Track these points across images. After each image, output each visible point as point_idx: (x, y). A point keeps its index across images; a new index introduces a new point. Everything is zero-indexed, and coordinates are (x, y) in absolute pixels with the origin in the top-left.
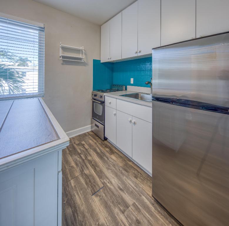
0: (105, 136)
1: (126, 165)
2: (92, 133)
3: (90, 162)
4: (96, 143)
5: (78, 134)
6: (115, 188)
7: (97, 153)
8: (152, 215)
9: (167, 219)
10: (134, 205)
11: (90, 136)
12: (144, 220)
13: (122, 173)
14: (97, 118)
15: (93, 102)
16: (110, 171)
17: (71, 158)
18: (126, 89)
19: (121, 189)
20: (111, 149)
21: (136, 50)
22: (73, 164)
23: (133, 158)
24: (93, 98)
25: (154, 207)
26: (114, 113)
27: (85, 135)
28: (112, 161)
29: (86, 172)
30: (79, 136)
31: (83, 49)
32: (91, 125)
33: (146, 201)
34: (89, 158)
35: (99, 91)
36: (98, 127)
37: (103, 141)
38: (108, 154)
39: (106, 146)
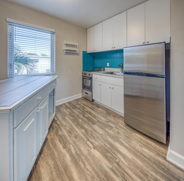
0: (93, 99)
1: (108, 112)
2: (83, 98)
3: (87, 112)
4: (87, 103)
5: (74, 99)
6: (104, 121)
7: (90, 108)
8: (125, 130)
9: (132, 131)
10: (115, 127)
11: (82, 99)
12: (121, 131)
13: (106, 116)
14: (87, 89)
15: (83, 78)
16: (99, 115)
17: (75, 110)
18: (104, 70)
19: (107, 122)
20: (97, 106)
21: (112, 46)
22: (77, 113)
23: (112, 108)
24: (83, 76)
25: (126, 127)
26: (99, 84)
27: (78, 99)
28: (100, 111)
29: (86, 116)
30: (75, 100)
31: (77, 44)
32: (82, 94)
33: (121, 125)
34: (86, 110)
35: (87, 71)
36: (87, 94)
37: (91, 102)
38: (96, 108)
39: (94, 104)
